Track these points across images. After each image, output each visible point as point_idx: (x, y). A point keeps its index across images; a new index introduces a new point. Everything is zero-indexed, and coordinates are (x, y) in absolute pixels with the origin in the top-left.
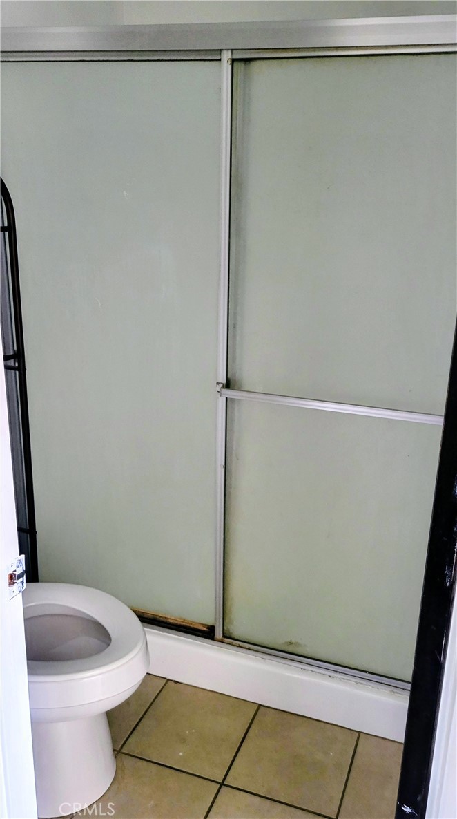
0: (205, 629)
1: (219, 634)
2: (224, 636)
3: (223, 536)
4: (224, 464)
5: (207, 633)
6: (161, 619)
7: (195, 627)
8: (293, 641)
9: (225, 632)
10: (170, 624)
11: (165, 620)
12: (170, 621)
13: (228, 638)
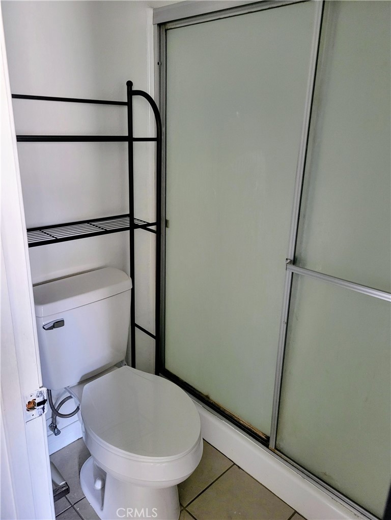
0: (264, 437)
1: (272, 444)
2: (276, 448)
3: (281, 375)
4: (286, 321)
5: (264, 441)
6: (236, 418)
7: (258, 433)
8: (327, 473)
9: (277, 445)
10: (240, 424)
11: (238, 420)
12: (241, 422)
13: (278, 451)
